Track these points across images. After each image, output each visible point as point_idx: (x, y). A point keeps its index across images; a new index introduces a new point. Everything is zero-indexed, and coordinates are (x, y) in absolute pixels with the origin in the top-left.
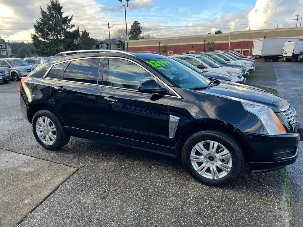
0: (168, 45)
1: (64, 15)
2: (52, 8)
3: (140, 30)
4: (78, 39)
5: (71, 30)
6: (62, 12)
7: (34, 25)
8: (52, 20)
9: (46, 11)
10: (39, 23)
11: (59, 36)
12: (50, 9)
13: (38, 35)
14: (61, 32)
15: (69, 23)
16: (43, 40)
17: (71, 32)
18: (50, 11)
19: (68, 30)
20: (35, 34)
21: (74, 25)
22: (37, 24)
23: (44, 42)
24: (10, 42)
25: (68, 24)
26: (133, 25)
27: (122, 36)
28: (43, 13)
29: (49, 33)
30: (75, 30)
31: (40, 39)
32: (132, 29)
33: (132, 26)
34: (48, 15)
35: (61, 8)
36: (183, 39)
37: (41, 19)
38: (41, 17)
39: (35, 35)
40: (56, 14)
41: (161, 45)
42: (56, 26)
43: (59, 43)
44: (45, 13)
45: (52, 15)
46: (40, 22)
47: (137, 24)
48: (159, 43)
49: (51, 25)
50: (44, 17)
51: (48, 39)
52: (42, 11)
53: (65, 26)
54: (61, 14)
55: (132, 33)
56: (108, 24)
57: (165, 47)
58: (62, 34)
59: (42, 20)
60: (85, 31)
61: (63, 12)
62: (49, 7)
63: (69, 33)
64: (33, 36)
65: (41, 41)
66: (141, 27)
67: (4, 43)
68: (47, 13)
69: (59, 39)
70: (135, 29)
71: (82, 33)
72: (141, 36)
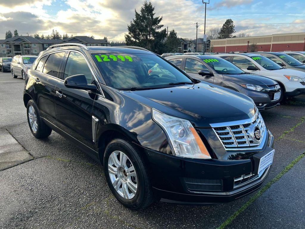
0: (258, 44)
1: (154, 17)
2: (145, 10)
3: (232, 28)
4: (166, 39)
5: (159, 30)
6: (153, 13)
7: (128, 27)
8: (143, 22)
9: (140, 13)
10: (132, 25)
11: (148, 36)
12: (144, 11)
13: (130, 36)
14: (151, 32)
15: (158, 23)
16: (134, 40)
17: (160, 31)
18: (142, 13)
19: (157, 31)
20: (128, 34)
21: (162, 26)
22: (130, 26)
23: (135, 42)
24: (114, 43)
25: (157, 25)
26: (226, 23)
27: (214, 35)
28: (137, 15)
29: (140, 33)
30: (163, 30)
31: (132, 39)
32: (223, 28)
33: (224, 25)
34: (141, 17)
35: (153, 10)
36: (276, 37)
37: (134, 20)
38: (135, 19)
39: (128, 36)
40: (148, 15)
41: (249, 44)
42: (147, 26)
43: (147, 43)
44: (139, 15)
45: (144, 17)
46: (134, 23)
47: (230, 22)
48: (248, 42)
49: (142, 26)
50: (137, 19)
51: (138, 39)
52: (136, 13)
53: (154, 27)
54: (152, 15)
55: (223, 32)
56: (197, 24)
57: (253, 46)
58: (151, 34)
59: (135, 22)
60: (173, 31)
61: (155, 13)
62: (143, 9)
63: (157, 33)
64: (126, 37)
65: (133, 41)
66: (233, 25)
67: (106, 43)
68: (141, 15)
69: (148, 39)
70: (227, 28)
71: (170, 33)
72: (233, 34)
